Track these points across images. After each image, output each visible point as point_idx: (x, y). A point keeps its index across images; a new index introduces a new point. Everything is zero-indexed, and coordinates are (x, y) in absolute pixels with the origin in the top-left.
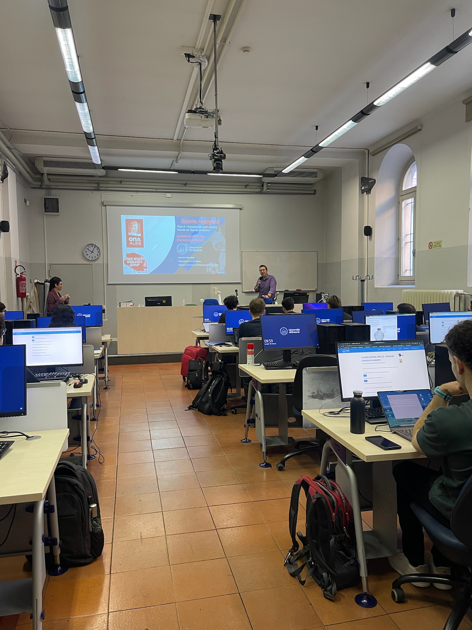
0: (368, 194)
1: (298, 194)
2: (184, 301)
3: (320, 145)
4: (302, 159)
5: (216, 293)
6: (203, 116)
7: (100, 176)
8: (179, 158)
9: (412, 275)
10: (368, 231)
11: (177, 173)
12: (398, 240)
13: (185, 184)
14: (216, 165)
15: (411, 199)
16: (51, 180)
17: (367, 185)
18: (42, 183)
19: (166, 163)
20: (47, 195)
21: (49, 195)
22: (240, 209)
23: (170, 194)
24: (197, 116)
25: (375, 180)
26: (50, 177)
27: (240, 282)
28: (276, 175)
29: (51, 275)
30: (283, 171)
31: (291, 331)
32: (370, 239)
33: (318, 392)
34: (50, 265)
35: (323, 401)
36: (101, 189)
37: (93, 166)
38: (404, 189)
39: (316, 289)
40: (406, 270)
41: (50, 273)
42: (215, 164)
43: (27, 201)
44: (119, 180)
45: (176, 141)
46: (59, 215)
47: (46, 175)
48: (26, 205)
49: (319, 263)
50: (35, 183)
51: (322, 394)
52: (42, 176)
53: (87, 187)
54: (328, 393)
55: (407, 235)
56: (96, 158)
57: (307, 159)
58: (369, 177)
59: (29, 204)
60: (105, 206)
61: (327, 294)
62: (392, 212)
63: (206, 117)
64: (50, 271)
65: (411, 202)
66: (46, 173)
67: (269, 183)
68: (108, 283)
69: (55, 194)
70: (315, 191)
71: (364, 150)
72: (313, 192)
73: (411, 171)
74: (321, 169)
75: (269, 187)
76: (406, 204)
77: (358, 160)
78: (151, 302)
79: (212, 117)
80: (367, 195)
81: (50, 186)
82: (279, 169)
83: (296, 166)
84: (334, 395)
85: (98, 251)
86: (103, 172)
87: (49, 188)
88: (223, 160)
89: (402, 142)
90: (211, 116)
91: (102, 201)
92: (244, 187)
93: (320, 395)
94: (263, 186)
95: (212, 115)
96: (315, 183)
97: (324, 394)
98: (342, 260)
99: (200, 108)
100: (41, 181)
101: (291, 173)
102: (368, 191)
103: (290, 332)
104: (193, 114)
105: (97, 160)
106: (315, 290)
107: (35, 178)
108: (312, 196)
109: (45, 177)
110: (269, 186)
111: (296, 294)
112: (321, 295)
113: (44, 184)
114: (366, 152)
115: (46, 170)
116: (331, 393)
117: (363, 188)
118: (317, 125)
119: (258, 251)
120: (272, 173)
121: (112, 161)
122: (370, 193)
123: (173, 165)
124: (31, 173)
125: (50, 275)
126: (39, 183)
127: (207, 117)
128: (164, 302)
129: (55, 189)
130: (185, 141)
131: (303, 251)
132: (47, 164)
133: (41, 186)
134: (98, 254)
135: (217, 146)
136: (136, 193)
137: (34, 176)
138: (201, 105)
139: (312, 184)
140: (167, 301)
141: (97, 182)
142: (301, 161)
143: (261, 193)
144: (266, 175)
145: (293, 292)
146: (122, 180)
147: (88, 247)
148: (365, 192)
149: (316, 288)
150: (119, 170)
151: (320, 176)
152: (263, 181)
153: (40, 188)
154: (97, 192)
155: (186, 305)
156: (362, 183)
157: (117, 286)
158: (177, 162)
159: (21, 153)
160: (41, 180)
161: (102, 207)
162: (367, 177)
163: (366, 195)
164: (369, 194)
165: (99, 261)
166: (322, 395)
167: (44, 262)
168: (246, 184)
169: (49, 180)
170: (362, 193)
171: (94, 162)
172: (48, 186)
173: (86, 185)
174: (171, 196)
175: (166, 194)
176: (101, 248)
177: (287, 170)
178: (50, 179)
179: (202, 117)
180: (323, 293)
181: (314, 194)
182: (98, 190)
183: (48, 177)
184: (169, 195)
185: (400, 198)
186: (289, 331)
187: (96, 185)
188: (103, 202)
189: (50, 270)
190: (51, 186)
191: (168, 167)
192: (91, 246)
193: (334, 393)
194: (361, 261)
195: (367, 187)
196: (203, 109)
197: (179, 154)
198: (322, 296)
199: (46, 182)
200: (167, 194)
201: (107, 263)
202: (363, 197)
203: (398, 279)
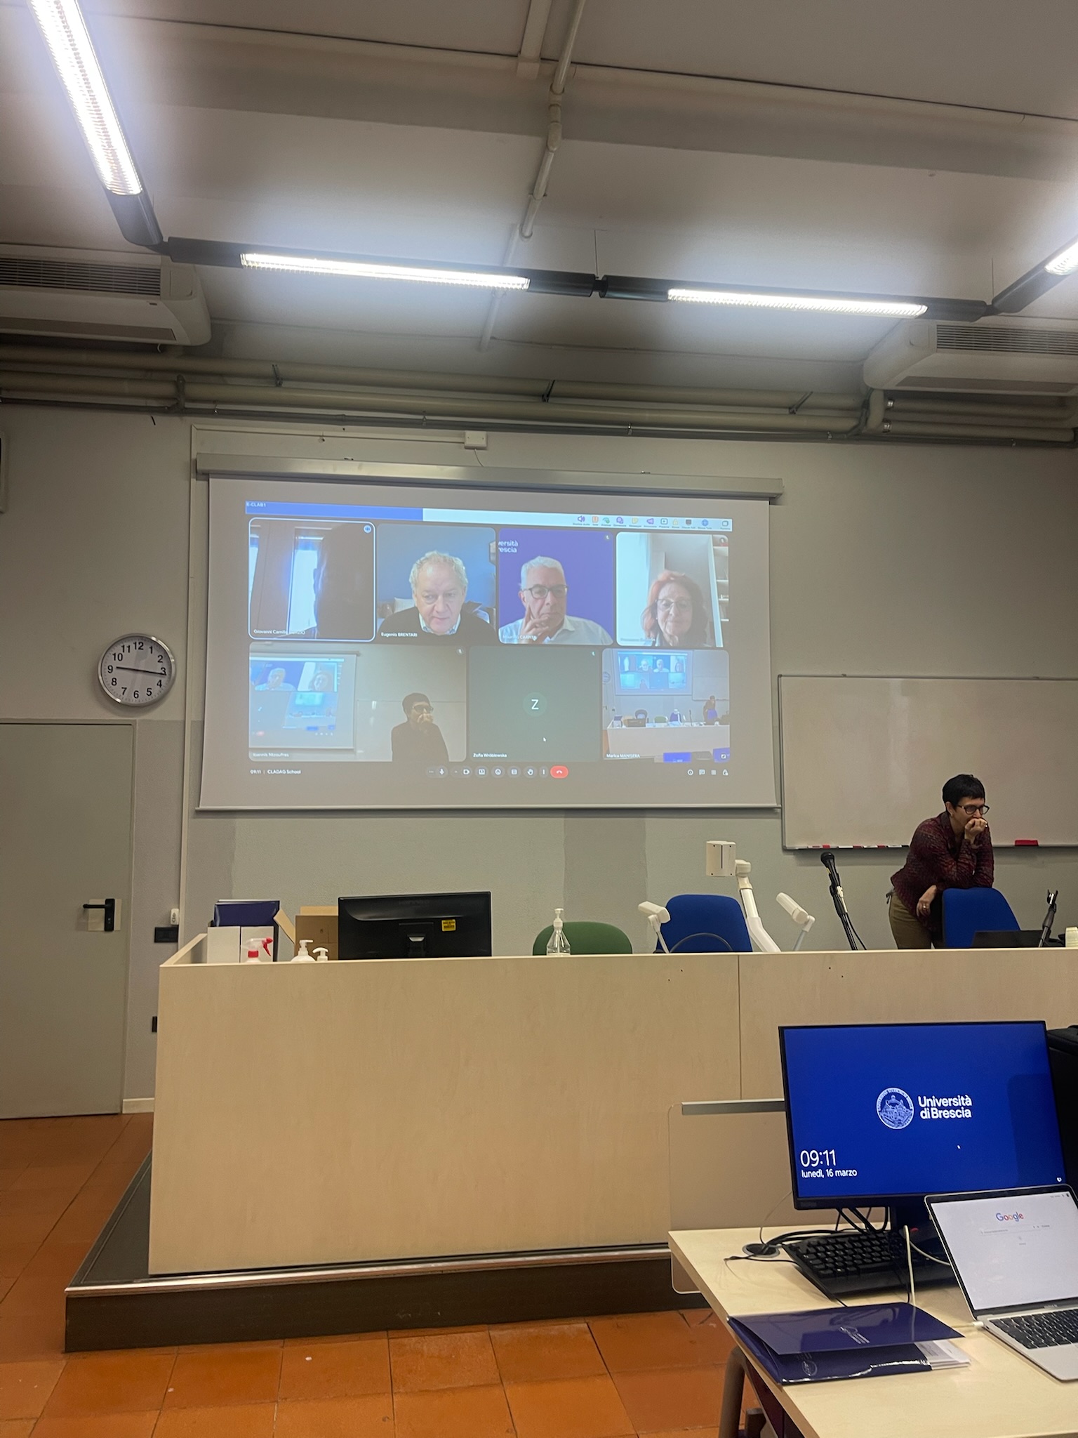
7: (187, 351)
13: (546, 395)
22: (773, 499)
23: (482, 434)
27: (774, 804)
36: (188, 405)
44: (270, 369)
53: (131, 396)
60: (206, 475)
68: (202, 807)
85: (164, 665)
91: (193, 457)
92: (788, 412)
94: (866, 405)
134: (161, 678)
136: (341, 427)
141: (175, 374)
143: (855, 436)
146: (282, 369)
147: (118, 650)
154: (175, 419)
157: (240, 822)
161: (193, 481)
165: (167, 712)
168: (797, 399)
173: (127, 387)
174: (483, 443)
175: (463, 436)
176: (176, 658)
184: (475, 438)
187: (168, 389)
188: (197, 460)
192: (133, 646)
200: (468, 433)
201: (200, 718)
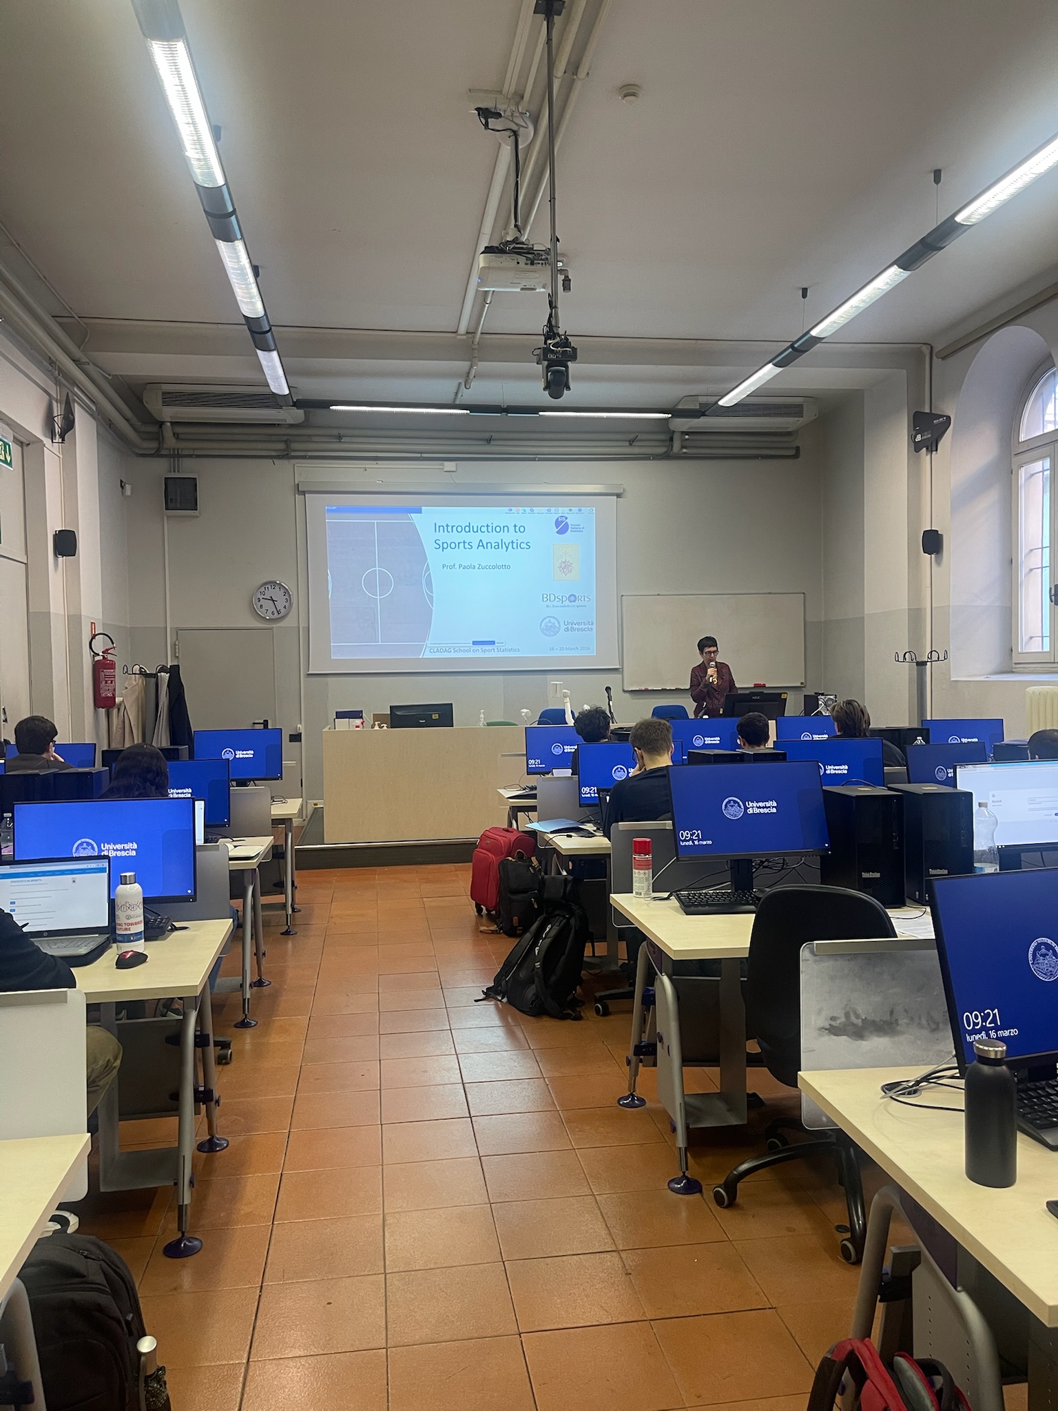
0: (932, 452)
1: (756, 457)
2: (482, 716)
3: (814, 333)
4: (769, 371)
5: (558, 695)
6: (522, 259)
7: (291, 426)
8: (471, 376)
9: (1047, 649)
10: (933, 542)
11: (469, 412)
12: (1010, 562)
13: (489, 441)
14: (552, 377)
15: (1041, 462)
16: (181, 436)
17: (929, 432)
18: (159, 443)
19: (444, 388)
20: (170, 472)
21: (176, 471)
22: (618, 496)
23: (453, 463)
24: (506, 261)
25: (949, 418)
26: (179, 430)
27: (618, 667)
28: (703, 414)
29: (177, 655)
30: (721, 403)
31: (754, 808)
32: (939, 562)
33: (847, 1015)
34: (177, 631)
35: (864, 1043)
36: (293, 454)
37: (273, 400)
38: (1023, 438)
39: (802, 683)
40: (1031, 638)
41: (177, 651)
42: (549, 374)
43: (127, 485)
44: (335, 432)
45: (465, 337)
46: (197, 517)
47: (169, 424)
48: (123, 493)
49: (808, 619)
50: (146, 445)
51: (860, 1021)
52: (161, 427)
53: (262, 450)
54: (877, 1019)
55: (1031, 550)
56: (277, 379)
57: (781, 369)
58: (933, 412)
59: (132, 493)
60: (304, 493)
61: (832, 697)
62: (992, 497)
63: (529, 262)
64: (175, 645)
65: (1041, 470)
66: (169, 420)
67: (687, 433)
68: (310, 672)
69: (188, 468)
70: (798, 449)
71: (919, 346)
72: (792, 452)
73: (1042, 394)
74: (814, 398)
75: (686, 443)
76: (1028, 475)
77: (905, 371)
78: (401, 717)
79: (544, 262)
80: (929, 456)
81: (178, 450)
82: (712, 400)
83: (753, 389)
84: (898, 1024)
85: (287, 597)
86: (297, 415)
87: (176, 456)
88: (569, 363)
89: (1018, 321)
90: (541, 259)
91: (296, 483)
92: (628, 443)
93: (854, 1025)
94: (671, 439)
95: (543, 257)
96: (796, 432)
97: (864, 1021)
98: (866, 612)
99: (515, 240)
100: (158, 439)
101: (739, 409)
102: (932, 446)
103: (750, 811)
104: (496, 257)
105: (279, 385)
106: (799, 685)
107: (144, 432)
108: (790, 461)
109: (168, 430)
110: (687, 439)
111: (756, 698)
112: (818, 700)
113: (165, 446)
114: (926, 350)
115: (169, 413)
116: (887, 1018)
117: (919, 438)
118: (805, 287)
119: (660, 594)
120: (693, 408)
121: (315, 388)
122: (937, 450)
123: (460, 394)
124: (134, 420)
125: (175, 653)
126: (154, 445)
127: (532, 264)
128: (435, 716)
129: (190, 456)
130: (485, 336)
131: (770, 593)
132: (172, 399)
133: (158, 450)
134: (286, 604)
135: (555, 329)
136: (375, 462)
137: (143, 429)
138: (518, 234)
139: (789, 434)
140: (440, 716)
141: (285, 438)
142: (765, 374)
143: (667, 456)
144: (677, 413)
145: (748, 692)
146: (342, 432)
147: (263, 589)
148: (925, 449)
149: (803, 681)
150: (331, 408)
151: (809, 415)
152: (672, 427)
153: (157, 454)
154: (285, 462)
155: (489, 724)
156: (915, 427)
157: (330, 679)
158: (468, 387)
159: (110, 375)
160: (158, 437)
161: (297, 495)
162: (927, 411)
163: (927, 455)
164: (934, 453)
165: (289, 622)
166: (860, 1024)
167: (162, 625)
168: (632, 436)
169: (176, 436)
170: (917, 449)
171: (273, 391)
172: (174, 449)
173: (260, 446)
174: (454, 469)
175: (443, 465)
176: (293, 592)
177: (731, 399)
178: (178, 434)
179: (518, 263)
180: (822, 694)
181: (796, 456)
182: (286, 455)
183: (173, 430)
184: (450, 466)
185: (1013, 459)
186: (746, 808)
187: (282, 446)
188: (298, 484)
189: (177, 643)
190: (180, 451)
191: (449, 398)
192: (270, 587)
193: (897, 1020)
194: (915, 616)
195: (930, 436)
196: (523, 243)
197: (471, 367)
198: (820, 702)
199: (170, 441)
200: (446, 463)
201: (307, 625)
202: (919, 458)
203: (1010, 661)
